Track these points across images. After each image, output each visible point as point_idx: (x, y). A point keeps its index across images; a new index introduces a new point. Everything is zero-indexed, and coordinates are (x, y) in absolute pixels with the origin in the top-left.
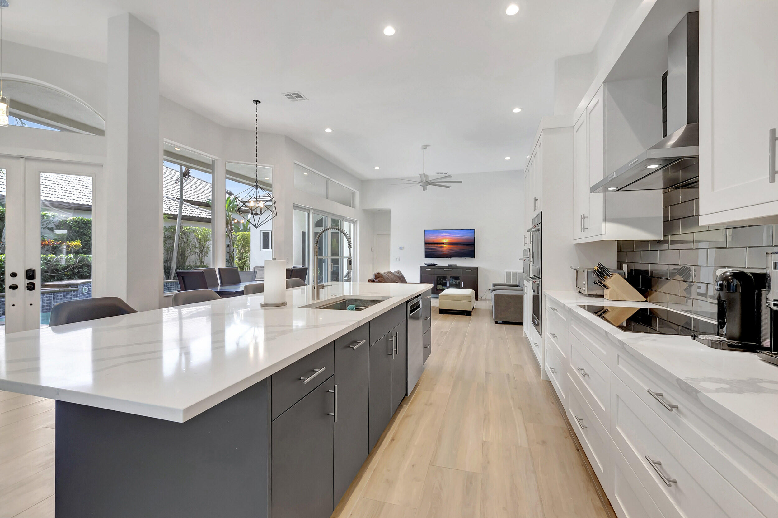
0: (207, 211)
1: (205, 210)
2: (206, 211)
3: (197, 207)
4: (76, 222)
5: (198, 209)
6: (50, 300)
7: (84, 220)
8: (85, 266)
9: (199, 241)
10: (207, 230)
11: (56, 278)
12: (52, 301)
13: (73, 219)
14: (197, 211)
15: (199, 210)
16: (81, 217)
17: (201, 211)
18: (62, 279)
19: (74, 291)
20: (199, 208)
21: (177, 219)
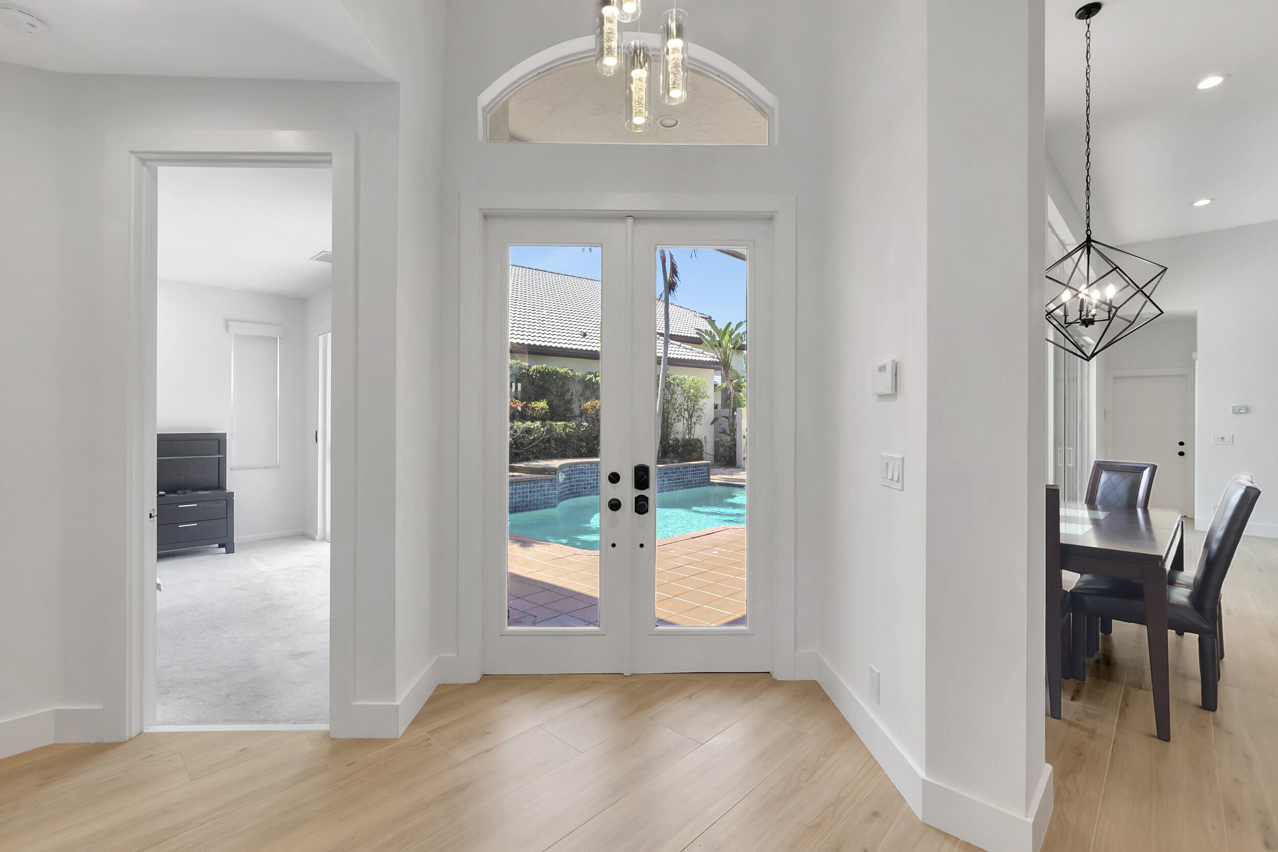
0: (693, 349)
1: (690, 347)
2: (691, 350)
3: (679, 343)
4: (540, 372)
5: (680, 346)
6: (527, 492)
7: (548, 370)
8: (553, 440)
9: (688, 398)
10: (699, 379)
11: (521, 457)
12: (529, 494)
13: (537, 368)
14: (680, 350)
15: (682, 348)
16: (545, 365)
17: (684, 350)
18: (527, 459)
19: (552, 480)
20: (682, 345)
21: (661, 364)
